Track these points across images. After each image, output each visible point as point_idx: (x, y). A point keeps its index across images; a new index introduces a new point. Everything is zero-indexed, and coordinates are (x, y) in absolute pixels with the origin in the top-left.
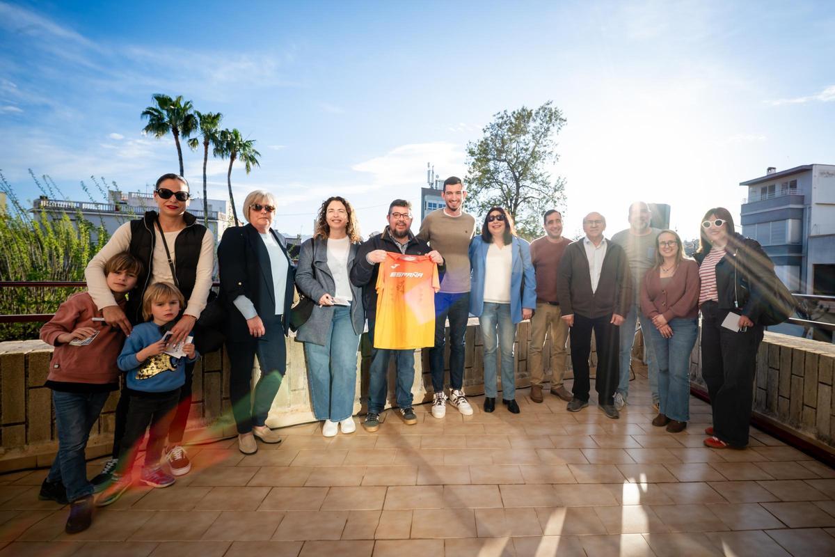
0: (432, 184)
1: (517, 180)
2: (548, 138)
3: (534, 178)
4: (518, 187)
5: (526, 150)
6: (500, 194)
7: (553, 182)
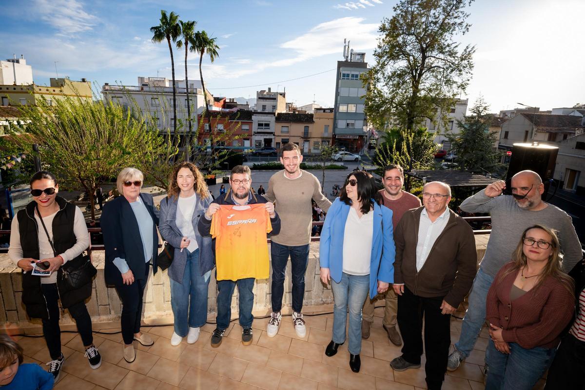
0: (347, 57)
1: (423, 51)
2: (460, 10)
3: (442, 48)
4: (424, 58)
5: (435, 23)
6: (406, 65)
7: (460, 51)
